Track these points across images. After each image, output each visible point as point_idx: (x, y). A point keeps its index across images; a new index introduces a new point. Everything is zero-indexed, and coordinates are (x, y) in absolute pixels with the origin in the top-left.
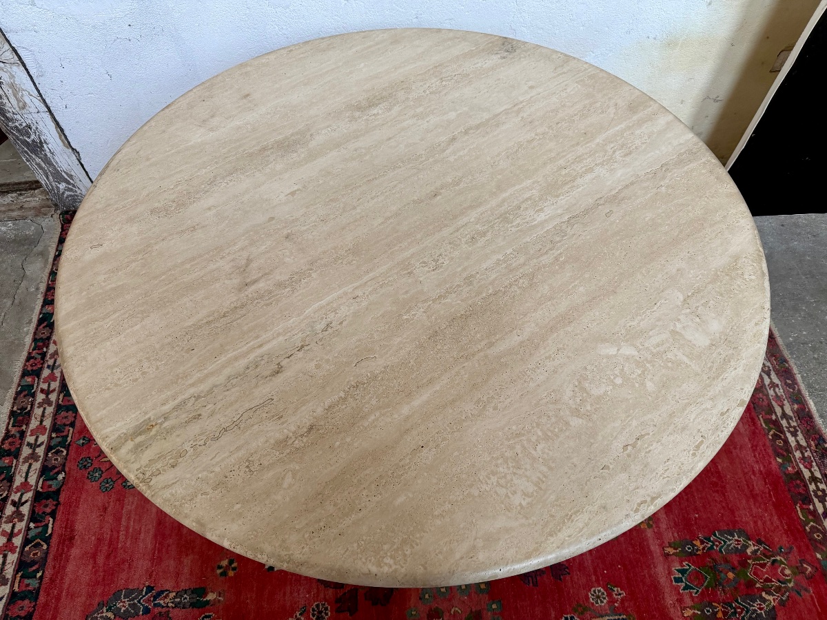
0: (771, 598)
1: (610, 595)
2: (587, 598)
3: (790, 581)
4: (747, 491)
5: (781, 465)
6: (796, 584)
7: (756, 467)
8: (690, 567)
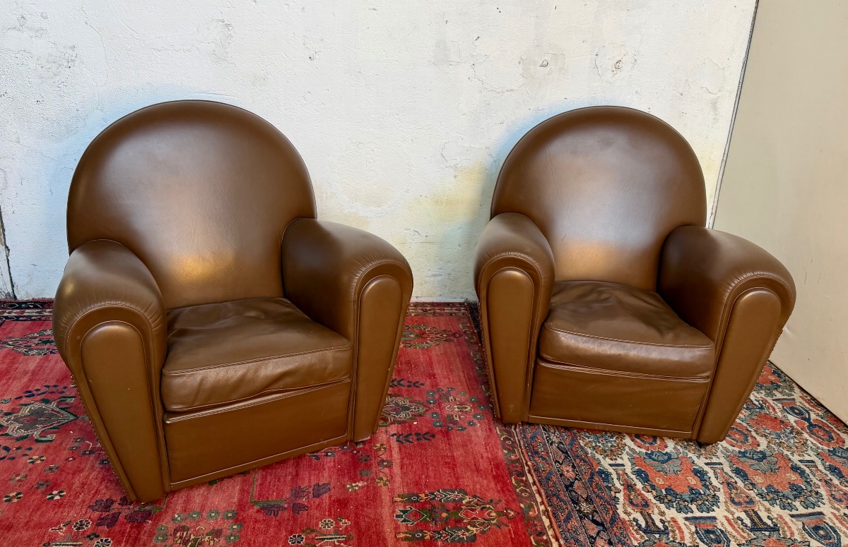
0: (474, 529)
1: (337, 523)
2: (317, 525)
3: (493, 520)
4: (473, 467)
5: (506, 454)
6: (498, 521)
7: (485, 455)
8: (411, 509)
